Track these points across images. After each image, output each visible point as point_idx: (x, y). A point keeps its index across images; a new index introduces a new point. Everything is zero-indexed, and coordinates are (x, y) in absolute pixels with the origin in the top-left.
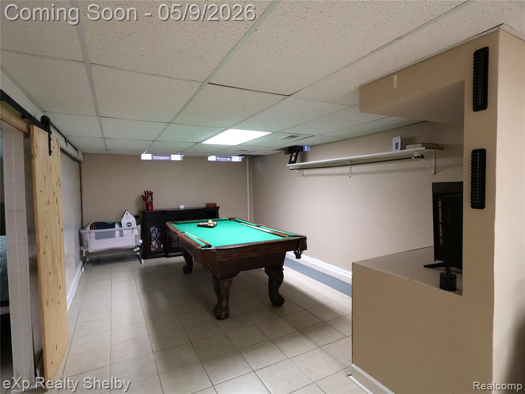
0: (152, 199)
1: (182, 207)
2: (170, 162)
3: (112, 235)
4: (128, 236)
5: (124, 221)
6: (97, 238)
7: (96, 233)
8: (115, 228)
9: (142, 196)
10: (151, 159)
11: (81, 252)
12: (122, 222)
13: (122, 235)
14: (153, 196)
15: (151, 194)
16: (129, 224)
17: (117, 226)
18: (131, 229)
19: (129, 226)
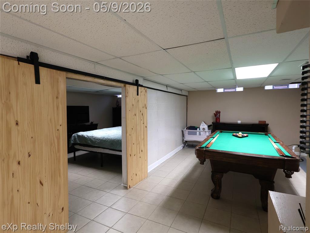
0: (219, 116)
1: (239, 122)
2: (236, 92)
3: (195, 134)
4: (203, 135)
5: (201, 127)
6: (189, 134)
7: (188, 131)
8: (197, 130)
9: (214, 114)
10: (223, 91)
11: (183, 140)
12: (200, 127)
13: (200, 134)
14: (220, 114)
15: (219, 112)
16: (204, 129)
17: (198, 129)
18: (204, 132)
19: (204, 130)
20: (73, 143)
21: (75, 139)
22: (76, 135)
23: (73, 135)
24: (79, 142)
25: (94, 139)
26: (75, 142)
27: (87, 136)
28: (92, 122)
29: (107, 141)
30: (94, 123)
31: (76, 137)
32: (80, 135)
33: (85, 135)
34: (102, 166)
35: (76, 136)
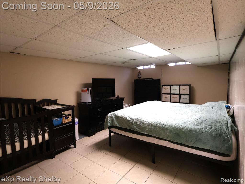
20: (110, 126)
21: (112, 120)
22: (113, 115)
23: (109, 114)
24: (118, 125)
25: (143, 123)
26: (112, 123)
27: (131, 118)
28: (118, 96)
29: (167, 129)
30: (119, 97)
31: (114, 119)
32: (120, 115)
33: (127, 117)
34: (154, 162)
35: (114, 117)
